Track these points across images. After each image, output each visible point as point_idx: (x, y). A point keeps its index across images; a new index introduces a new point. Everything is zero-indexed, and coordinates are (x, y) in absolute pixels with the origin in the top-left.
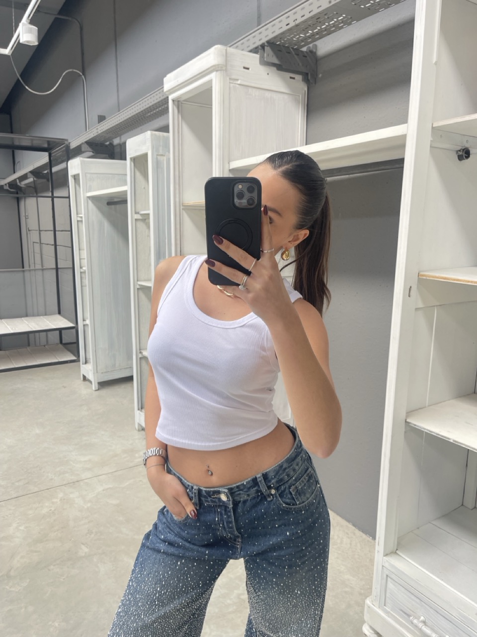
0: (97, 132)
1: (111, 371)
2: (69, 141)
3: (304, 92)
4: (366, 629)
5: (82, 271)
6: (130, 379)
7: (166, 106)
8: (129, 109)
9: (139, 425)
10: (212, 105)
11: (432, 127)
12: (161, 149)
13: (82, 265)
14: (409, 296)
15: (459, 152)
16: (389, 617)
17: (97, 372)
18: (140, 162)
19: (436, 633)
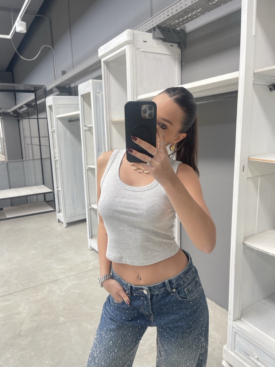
0: (62, 81)
1: (74, 216)
2: (46, 86)
3: (179, 53)
4: (224, 363)
5: (55, 160)
6: (84, 220)
7: (100, 64)
8: (79, 67)
9: (91, 247)
10: (126, 63)
11: (254, 73)
12: (98, 89)
13: (55, 157)
14: (243, 171)
15: (270, 86)
16: (237, 356)
17: (66, 217)
18: (86, 97)
19: (264, 365)
